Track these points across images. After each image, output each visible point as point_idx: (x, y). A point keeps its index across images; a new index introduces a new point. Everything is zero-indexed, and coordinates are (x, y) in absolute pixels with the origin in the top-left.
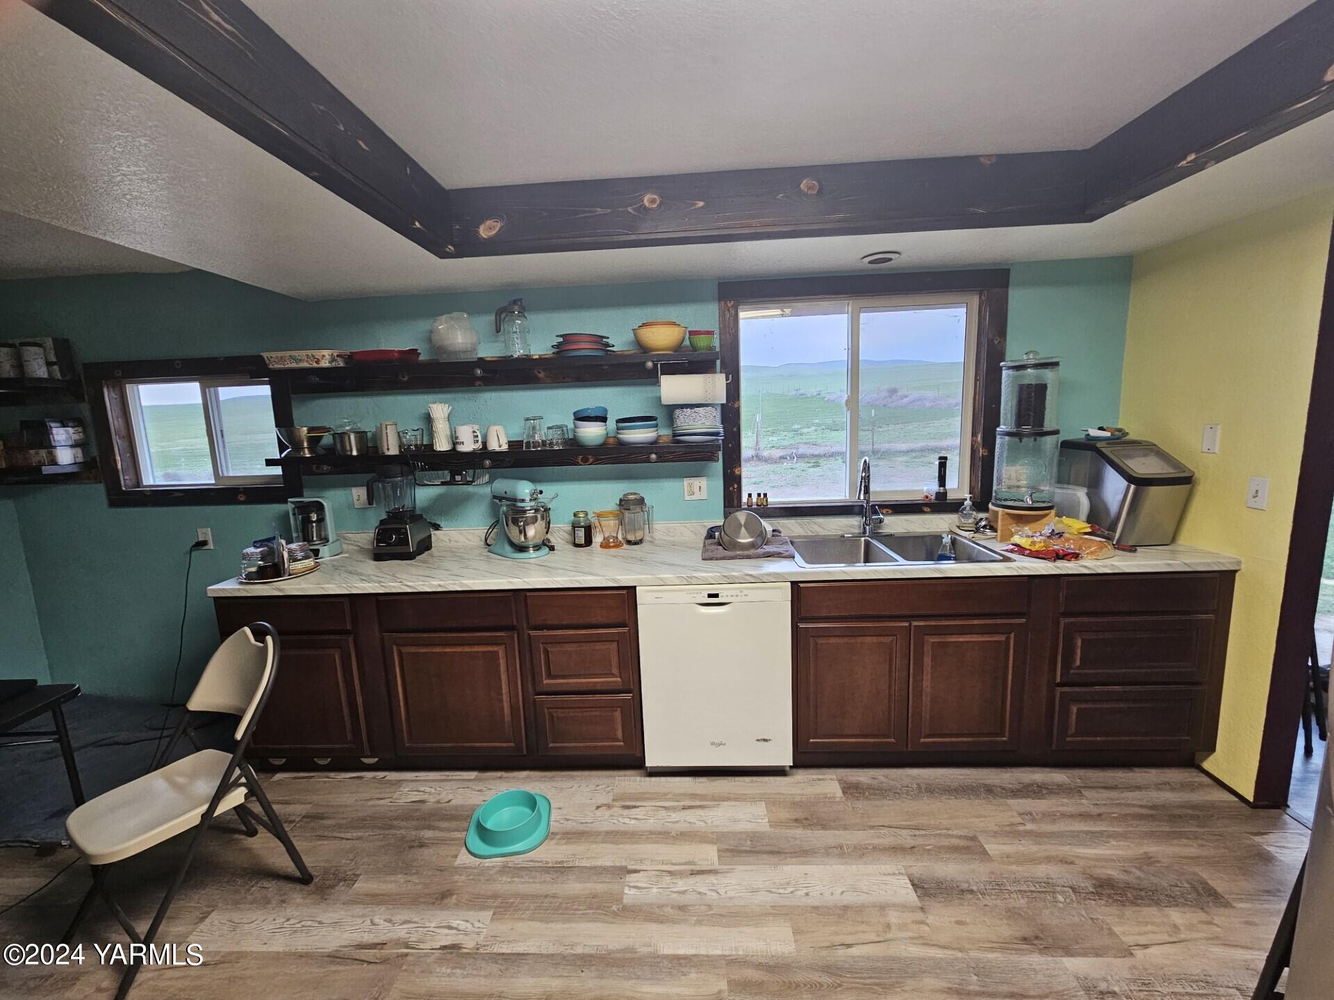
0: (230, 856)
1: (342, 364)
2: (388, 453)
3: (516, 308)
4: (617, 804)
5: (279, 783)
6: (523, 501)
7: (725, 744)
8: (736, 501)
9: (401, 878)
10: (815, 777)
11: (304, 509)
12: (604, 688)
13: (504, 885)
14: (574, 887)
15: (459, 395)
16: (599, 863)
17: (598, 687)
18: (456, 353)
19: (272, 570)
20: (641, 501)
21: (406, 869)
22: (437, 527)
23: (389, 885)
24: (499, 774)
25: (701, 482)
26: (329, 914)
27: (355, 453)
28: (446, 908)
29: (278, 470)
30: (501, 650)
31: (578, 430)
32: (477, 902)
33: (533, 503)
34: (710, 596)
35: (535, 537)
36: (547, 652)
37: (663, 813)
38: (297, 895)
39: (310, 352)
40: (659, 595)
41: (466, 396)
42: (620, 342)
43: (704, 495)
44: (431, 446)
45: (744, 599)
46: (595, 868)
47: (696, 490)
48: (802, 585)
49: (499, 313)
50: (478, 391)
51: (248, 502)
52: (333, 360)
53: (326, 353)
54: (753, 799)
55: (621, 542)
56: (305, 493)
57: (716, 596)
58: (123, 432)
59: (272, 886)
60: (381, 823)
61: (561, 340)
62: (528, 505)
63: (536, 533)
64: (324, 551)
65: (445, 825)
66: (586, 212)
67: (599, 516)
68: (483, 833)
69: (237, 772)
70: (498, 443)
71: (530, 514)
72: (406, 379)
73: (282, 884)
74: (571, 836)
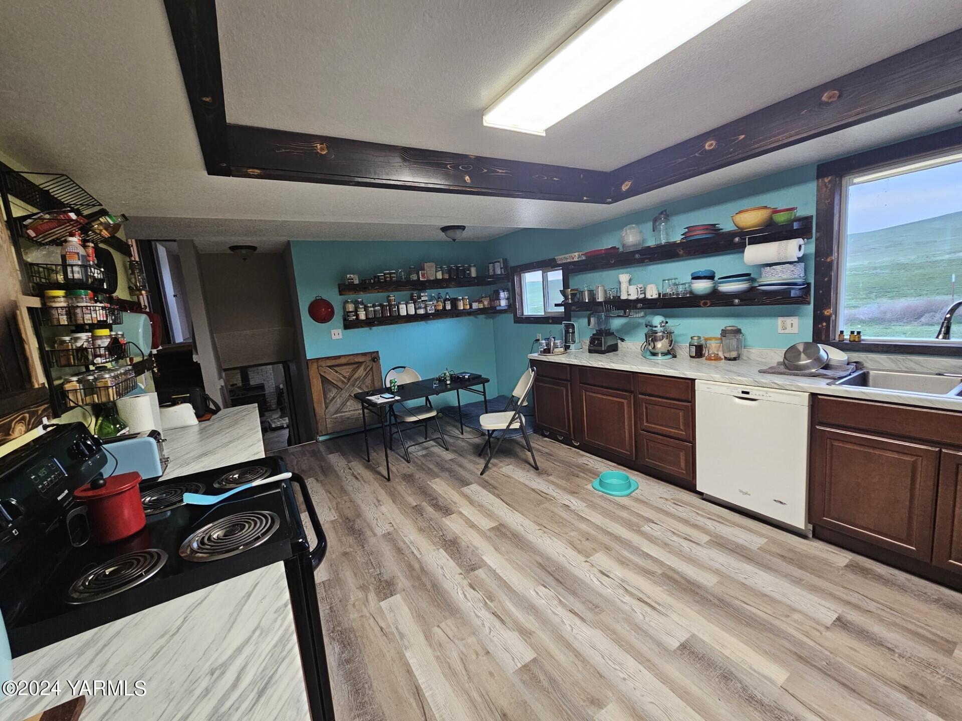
0: (521, 454)
1: (584, 258)
2: (598, 301)
3: (662, 216)
4: (672, 501)
5: (545, 441)
6: (656, 327)
7: (749, 495)
8: (824, 337)
9: (564, 482)
10: (830, 549)
11: (568, 327)
12: (675, 436)
13: (598, 501)
14: (624, 514)
15: (636, 269)
16: (642, 513)
17: (672, 434)
18: (629, 246)
19: (547, 351)
20: (738, 331)
21: (568, 480)
22: (623, 340)
23: (559, 482)
24: (625, 468)
25: (795, 320)
26: (538, 480)
27: (587, 301)
28: (573, 496)
29: (562, 309)
30: (625, 401)
31: (693, 285)
32: (584, 500)
33: (662, 329)
34: (743, 392)
35: (660, 348)
36: (646, 408)
37: (694, 514)
38: (532, 471)
39: (570, 255)
40: (708, 386)
41: (641, 268)
42: (727, 226)
43: (795, 330)
44: (619, 297)
45: (769, 399)
46: (638, 514)
47: (789, 326)
48: (820, 397)
49: (655, 221)
50: (646, 265)
51: (552, 323)
52: (579, 257)
53: (576, 254)
54: (761, 535)
55: (720, 357)
56: (572, 319)
57: (747, 393)
58: (520, 294)
59: (528, 466)
60: (569, 465)
61: (686, 230)
62: (659, 329)
63: (662, 346)
64: (572, 346)
65: (589, 474)
66: (672, 163)
67: (706, 339)
68: (601, 483)
69: (517, 416)
70: (652, 293)
71: (660, 334)
72: (613, 262)
73: (530, 467)
74: (637, 500)
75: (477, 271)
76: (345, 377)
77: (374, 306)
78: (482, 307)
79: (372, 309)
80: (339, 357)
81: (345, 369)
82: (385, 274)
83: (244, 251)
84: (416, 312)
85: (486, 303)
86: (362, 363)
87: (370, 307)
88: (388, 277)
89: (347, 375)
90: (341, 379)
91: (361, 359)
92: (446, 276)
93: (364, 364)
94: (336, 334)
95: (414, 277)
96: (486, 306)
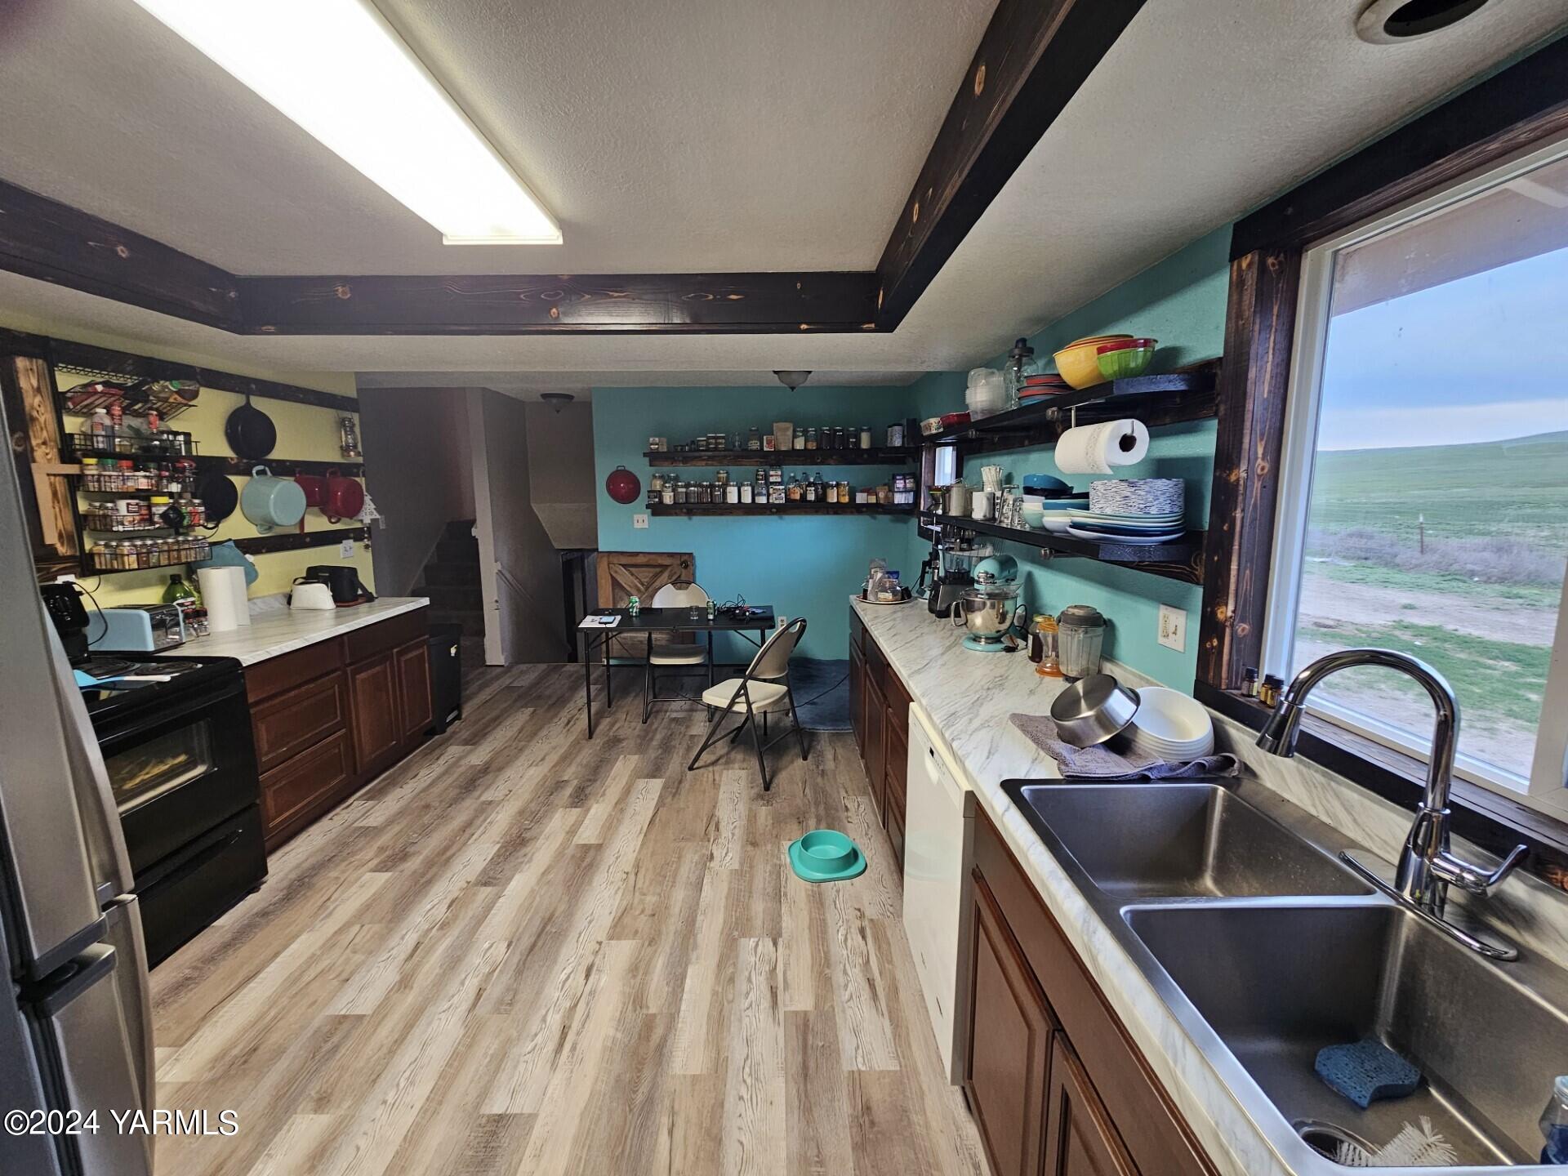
4: (866, 923)
14: (759, 907)
16: (786, 919)
23: (763, 819)
34: (930, 751)
37: (859, 961)
40: (915, 721)
46: (780, 916)
74: (817, 897)
75: (872, 440)
76: (642, 584)
77: (687, 486)
78: (875, 501)
79: (684, 490)
80: (637, 554)
81: (644, 572)
82: (709, 438)
83: (554, 401)
84: (753, 499)
85: (881, 495)
86: (667, 566)
87: (682, 487)
88: (712, 444)
89: (645, 580)
90: (636, 586)
91: (667, 561)
92: (812, 446)
93: (669, 569)
94: (640, 521)
95: (754, 445)
96: (882, 502)
